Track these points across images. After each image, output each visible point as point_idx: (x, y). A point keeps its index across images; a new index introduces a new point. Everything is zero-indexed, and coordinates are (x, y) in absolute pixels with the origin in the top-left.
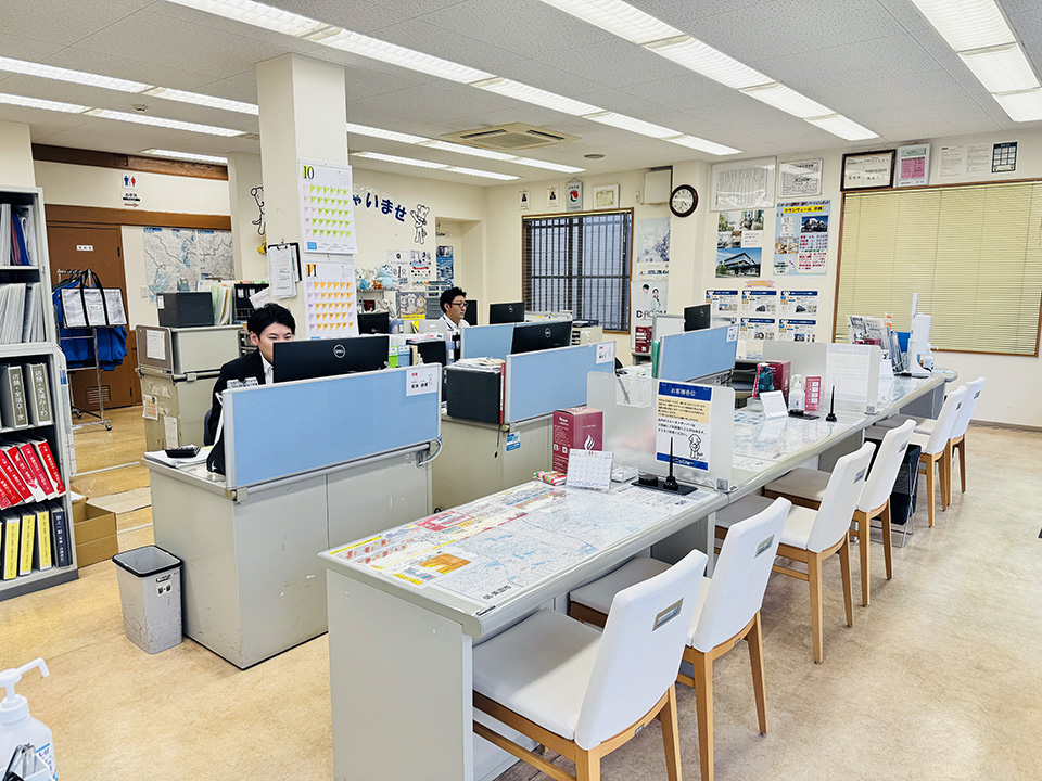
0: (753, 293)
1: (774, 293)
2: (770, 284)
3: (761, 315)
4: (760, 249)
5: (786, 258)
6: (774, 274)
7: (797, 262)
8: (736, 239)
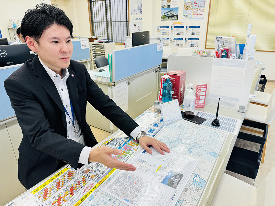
0: (175, 27)
1: (183, 27)
2: (181, 23)
3: (178, 37)
4: (178, 8)
5: (188, 12)
6: (183, 19)
7: (193, 13)
8: (169, 4)
